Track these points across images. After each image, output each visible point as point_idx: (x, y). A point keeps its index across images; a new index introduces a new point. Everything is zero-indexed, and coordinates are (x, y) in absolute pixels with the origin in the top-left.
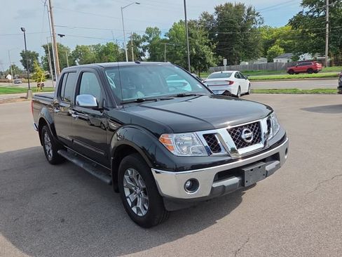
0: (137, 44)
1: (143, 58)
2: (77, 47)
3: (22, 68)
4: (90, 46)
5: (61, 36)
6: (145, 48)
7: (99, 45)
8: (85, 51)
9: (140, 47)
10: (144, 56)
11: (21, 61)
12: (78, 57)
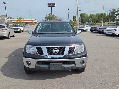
0: (114, 13)
1: (115, 18)
2: (91, 14)
3: (73, 21)
4: (95, 14)
5: (80, 11)
6: (117, 15)
7: (99, 14)
8: (93, 16)
9: (115, 14)
10: (116, 17)
11: (73, 19)
12: (90, 18)
